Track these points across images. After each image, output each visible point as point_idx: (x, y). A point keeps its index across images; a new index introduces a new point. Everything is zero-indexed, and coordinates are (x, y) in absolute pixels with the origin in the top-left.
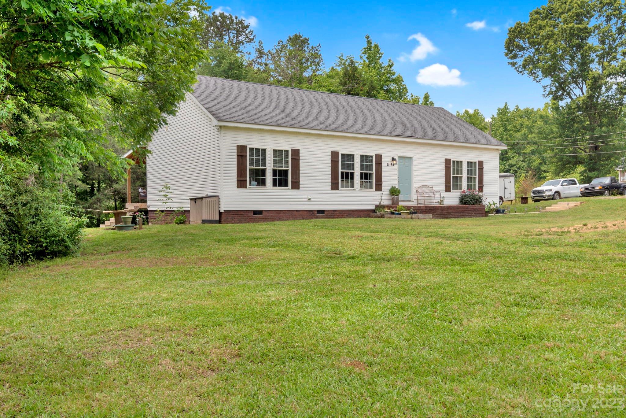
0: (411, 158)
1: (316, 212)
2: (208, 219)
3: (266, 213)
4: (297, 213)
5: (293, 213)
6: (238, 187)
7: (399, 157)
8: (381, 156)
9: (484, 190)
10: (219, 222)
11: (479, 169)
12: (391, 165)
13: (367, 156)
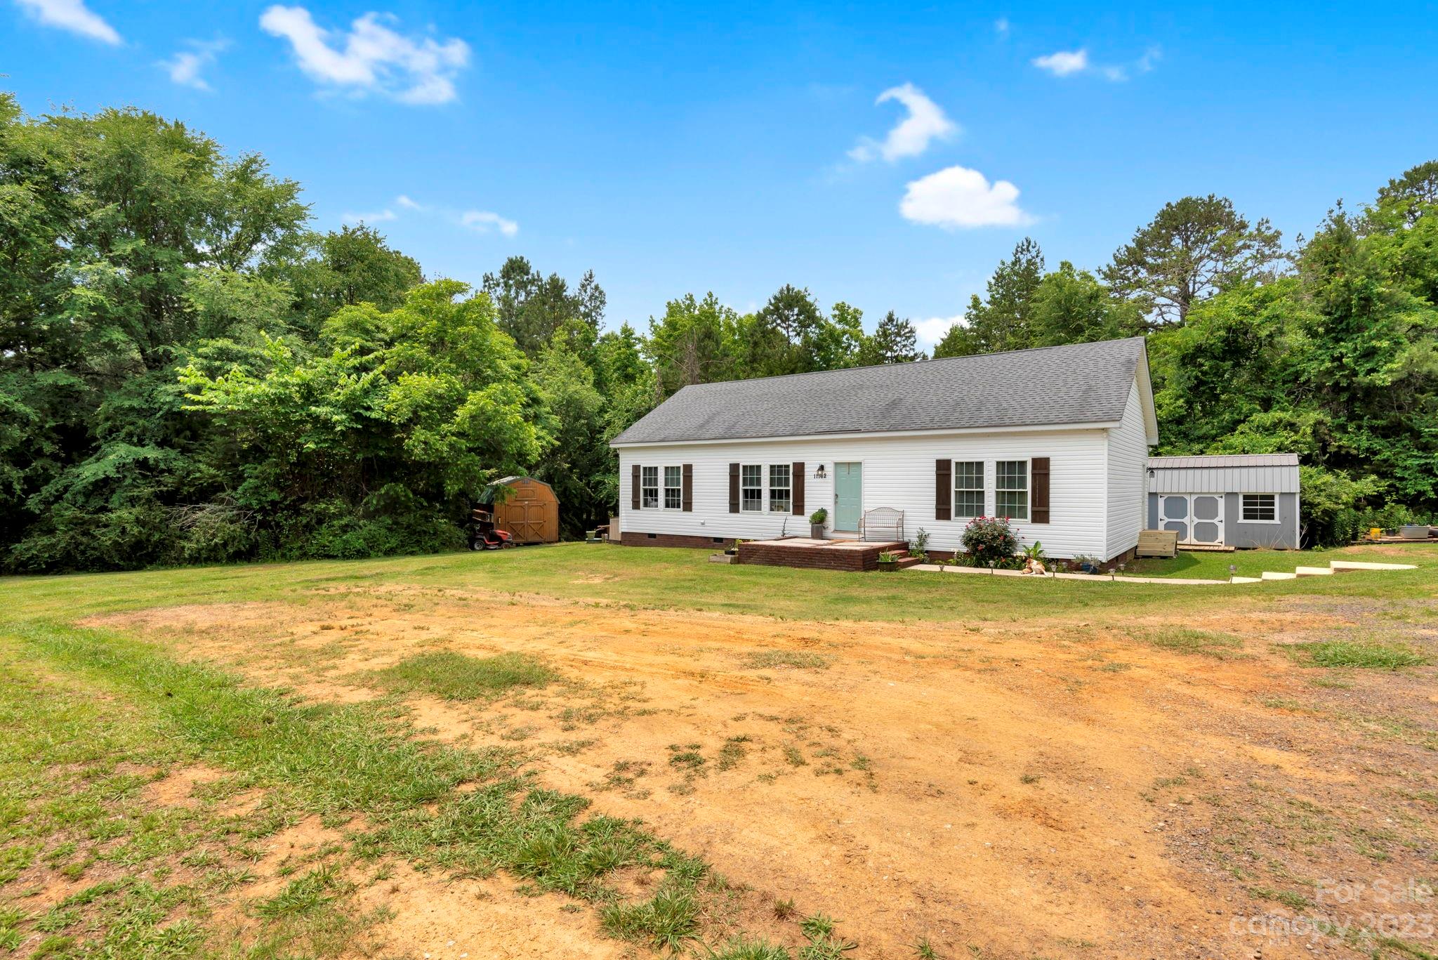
0: (860, 463)
1: (712, 541)
2: (613, 539)
3: (659, 537)
4: (691, 539)
5: (687, 539)
6: (633, 508)
7: (836, 464)
8: (803, 464)
9: (1051, 518)
10: (620, 543)
11: (1033, 475)
12: (821, 476)
13: (781, 466)
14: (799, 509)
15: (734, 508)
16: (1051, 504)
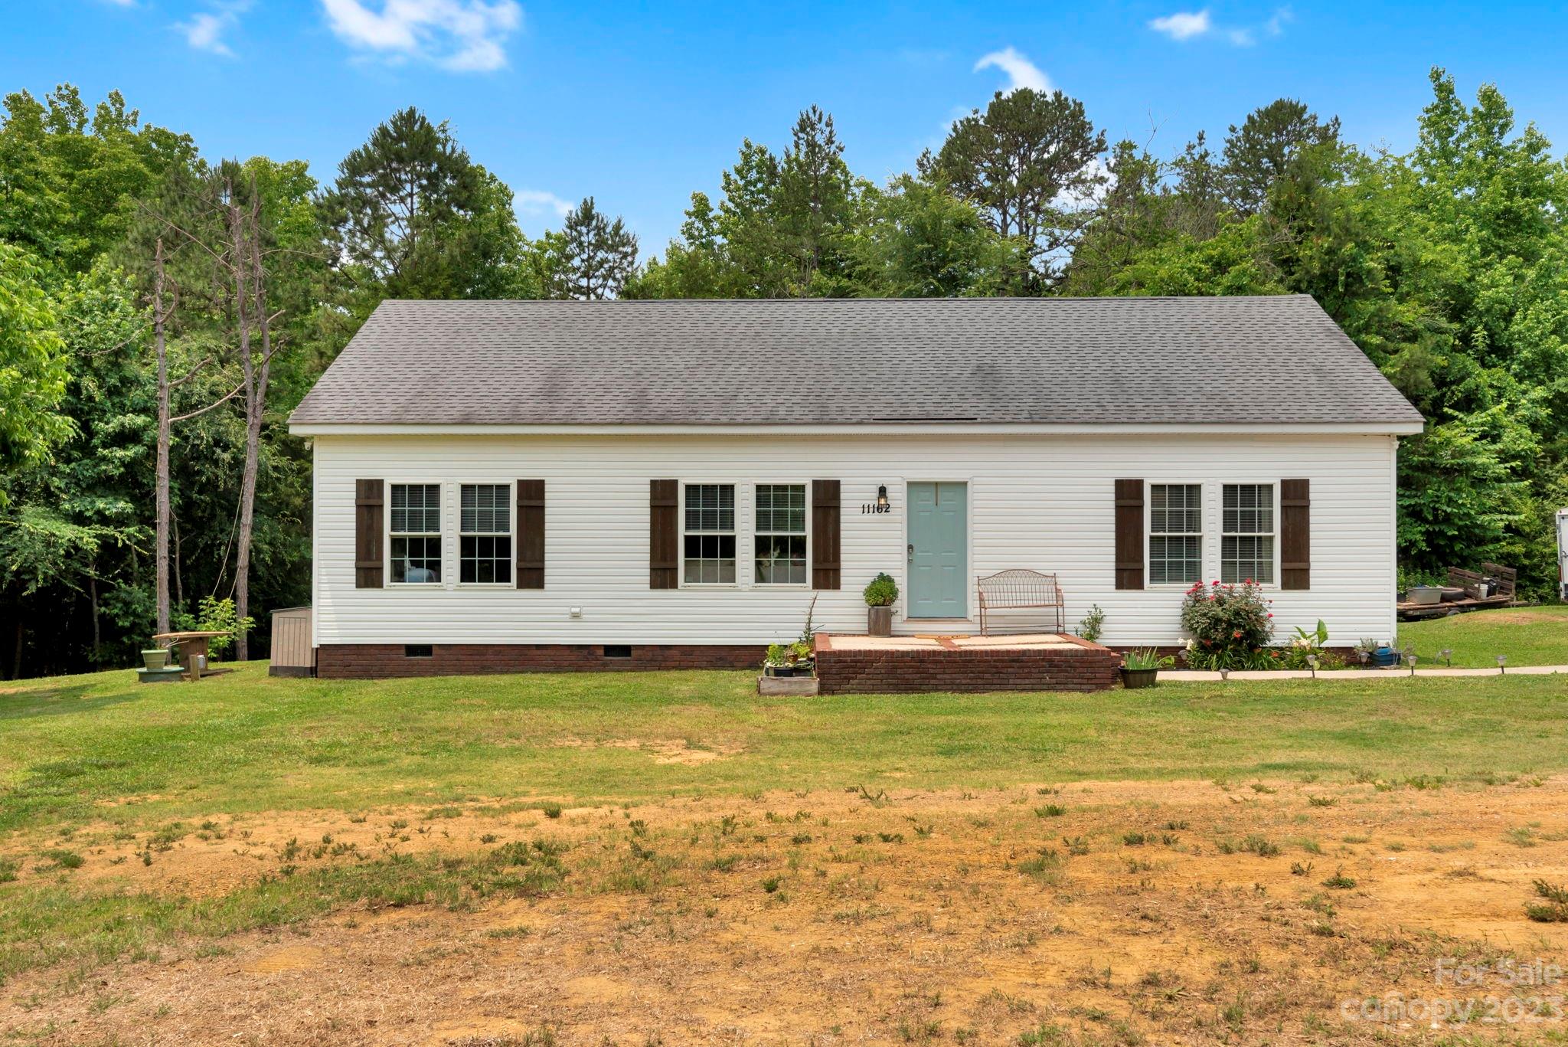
0: (964, 485)
1: (601, 652)
2: (285, 665)
3: (443, 652)
4: (539, 652)
5: (527, 652)
6: (359, 585)
7: (910, 484)
8: (836, 485)
9: (1312, 580)
10: (313, 672)
11: (1284, 508)
12: (879, 509)
13: (784, 488)
14: (828, 576)
15: (663, 576)
16: (1312, 558)
